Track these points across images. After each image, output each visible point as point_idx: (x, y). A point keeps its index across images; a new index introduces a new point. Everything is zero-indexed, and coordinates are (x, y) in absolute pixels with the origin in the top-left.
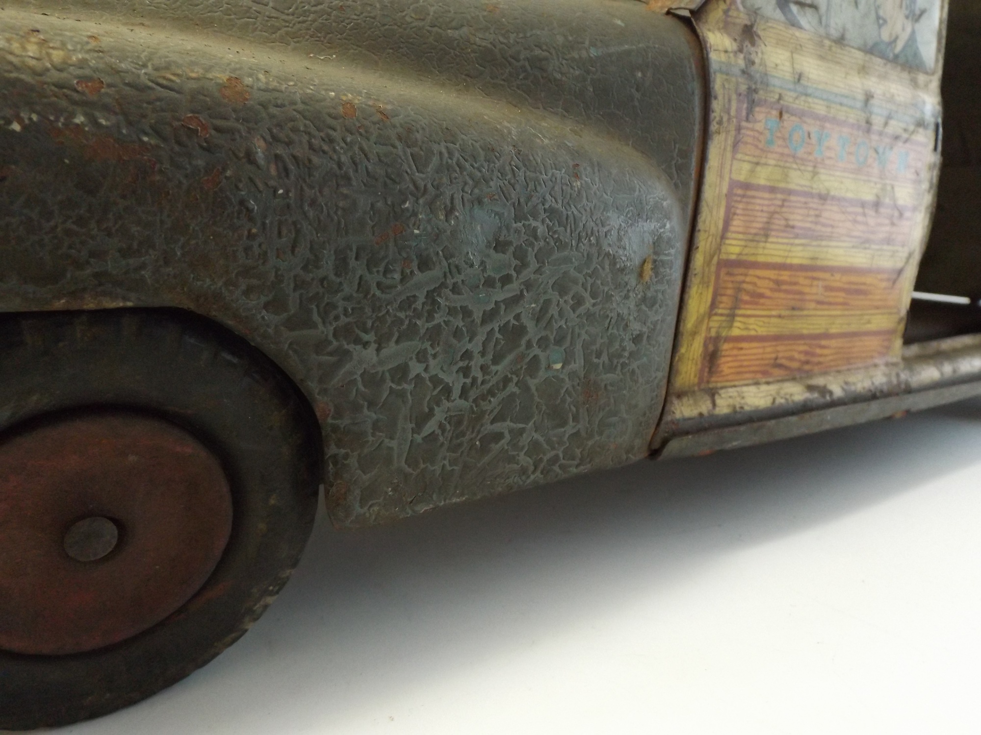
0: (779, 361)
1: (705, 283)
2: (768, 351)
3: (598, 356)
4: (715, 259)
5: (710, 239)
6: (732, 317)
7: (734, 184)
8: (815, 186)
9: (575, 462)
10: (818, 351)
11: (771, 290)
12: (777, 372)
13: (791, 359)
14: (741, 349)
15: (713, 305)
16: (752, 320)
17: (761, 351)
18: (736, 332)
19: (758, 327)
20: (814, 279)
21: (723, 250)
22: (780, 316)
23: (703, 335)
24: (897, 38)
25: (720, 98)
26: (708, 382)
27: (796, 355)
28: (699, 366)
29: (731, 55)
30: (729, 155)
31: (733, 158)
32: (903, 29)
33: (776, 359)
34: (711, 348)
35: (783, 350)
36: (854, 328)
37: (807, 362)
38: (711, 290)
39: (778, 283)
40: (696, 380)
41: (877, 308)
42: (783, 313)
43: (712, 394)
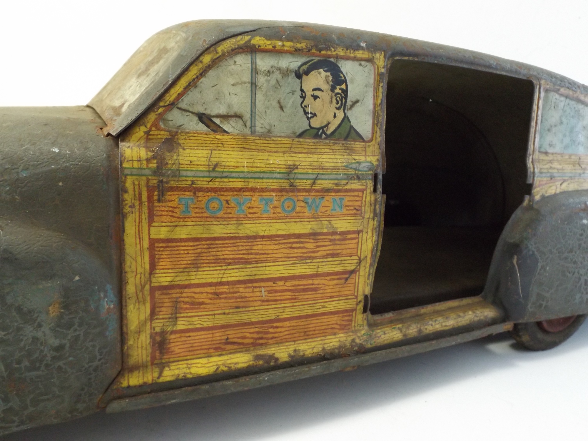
0: (229, 341)
1: (140, 301)
2: (219, 335)
3: (19, 362)
4: (147, 287)
5: (138, 276)
6: (174, 319)
7: (153, 242)
8: (240, 232)
9: (16, 424)
10: (271, 330)
11: (210, 299)
12: (229, 347)
13: (244, 338)
14: (190, 336)
15: (153, 314)
16: (196, 318)
17: (211, 336)
18: (180, 327)
19: (198, 322)
20: (255, 287)
21: (154, 280)
22: (224, 314)
23: (148, 332)
24: (329, 123)
25: (131, 191)
26: (161, 359)
27: (248, 335)
28: (150, 350)
29: (145, 162)
30: (145, 225)
31: (150, 226)
32: (335, 116)
33: (227, 339)
34: (158, 339)
35: (232, 334)
36: (309, 312)
37: (262, 338)
38: (148, 305)
39: (215, 294)
40: (149, 359)
41: (331, 297)
42: (227, 311)
43: (162, 366)
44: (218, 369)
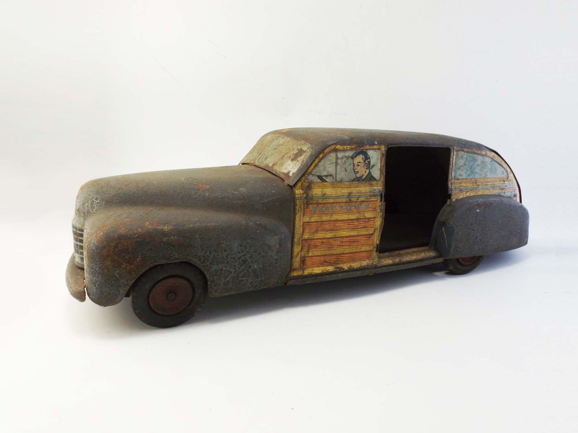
0: (326, 261)
1: (298, 244)
2: (322, 259)
3: (266, 263)
4: (301, 239)
5: (299, 235)
6: (308, 252)
7: (304, 223)
8: (332, 219)
9: (262, 286)
10: (341, 258)
11: (321, 244)
12: (326, 264)
13: (331, 260)
14: (312, 259)
15: (302, 249)
16: (315, 252)
17: (319, 259)
18: (310, 255)
19: (316, 253)
20: (335, 240)
21: (303, 237)
22: (324, 250)
23: (300, 256)
24: (363, 175)
25: (298, 205)
26: (303, 267)
27: (333, 259)
28: (299, 263)
29: (302, 195)
30: (302, 216)
31: (303, 217)
32: (365, 172)
33: (325, 260)
34: (303, 259)
35: (327, 258)
36: (355, 251)
37: (337, 261)
38: (300, 246)
39: (322, 242)
40: (299, 267)
41: (363, 245)
42: (326, 249)
43: (304, 270)
44: (323, 271)
